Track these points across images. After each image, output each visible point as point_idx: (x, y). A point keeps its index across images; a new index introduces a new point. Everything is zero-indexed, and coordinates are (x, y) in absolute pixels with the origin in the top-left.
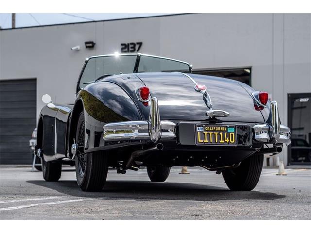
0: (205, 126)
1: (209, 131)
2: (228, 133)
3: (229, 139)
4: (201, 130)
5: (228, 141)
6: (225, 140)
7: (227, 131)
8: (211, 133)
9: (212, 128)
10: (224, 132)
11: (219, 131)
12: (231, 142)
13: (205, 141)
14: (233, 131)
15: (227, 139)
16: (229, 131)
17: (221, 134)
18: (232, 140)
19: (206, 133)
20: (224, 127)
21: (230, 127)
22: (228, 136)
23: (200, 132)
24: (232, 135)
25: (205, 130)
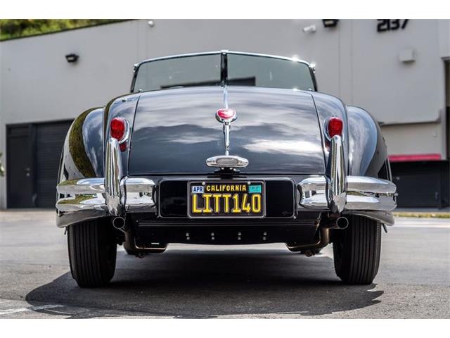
0: (207, 184)
1: (215, 192)
2: (250, 196)
3: (251, 206)
4: (199, 192)
5: (248, 209)
6: (244, 208)
7: (247, 192)
8: (217, 196)
9: (219, 188)
10: (241, 194)
11: (233, 193)
12: (254, 210)
13: (204, 211)
14: (260, 191)
15: (246, 206)
16: (251, 191)
17: (236, 197)
18: (256, 207)
19: (207, 196)
20: (242, 184)
21: (252, 184)
22: (249, 200)
23: (198, 194)
24: (256, 198)
25: (206, 192)
